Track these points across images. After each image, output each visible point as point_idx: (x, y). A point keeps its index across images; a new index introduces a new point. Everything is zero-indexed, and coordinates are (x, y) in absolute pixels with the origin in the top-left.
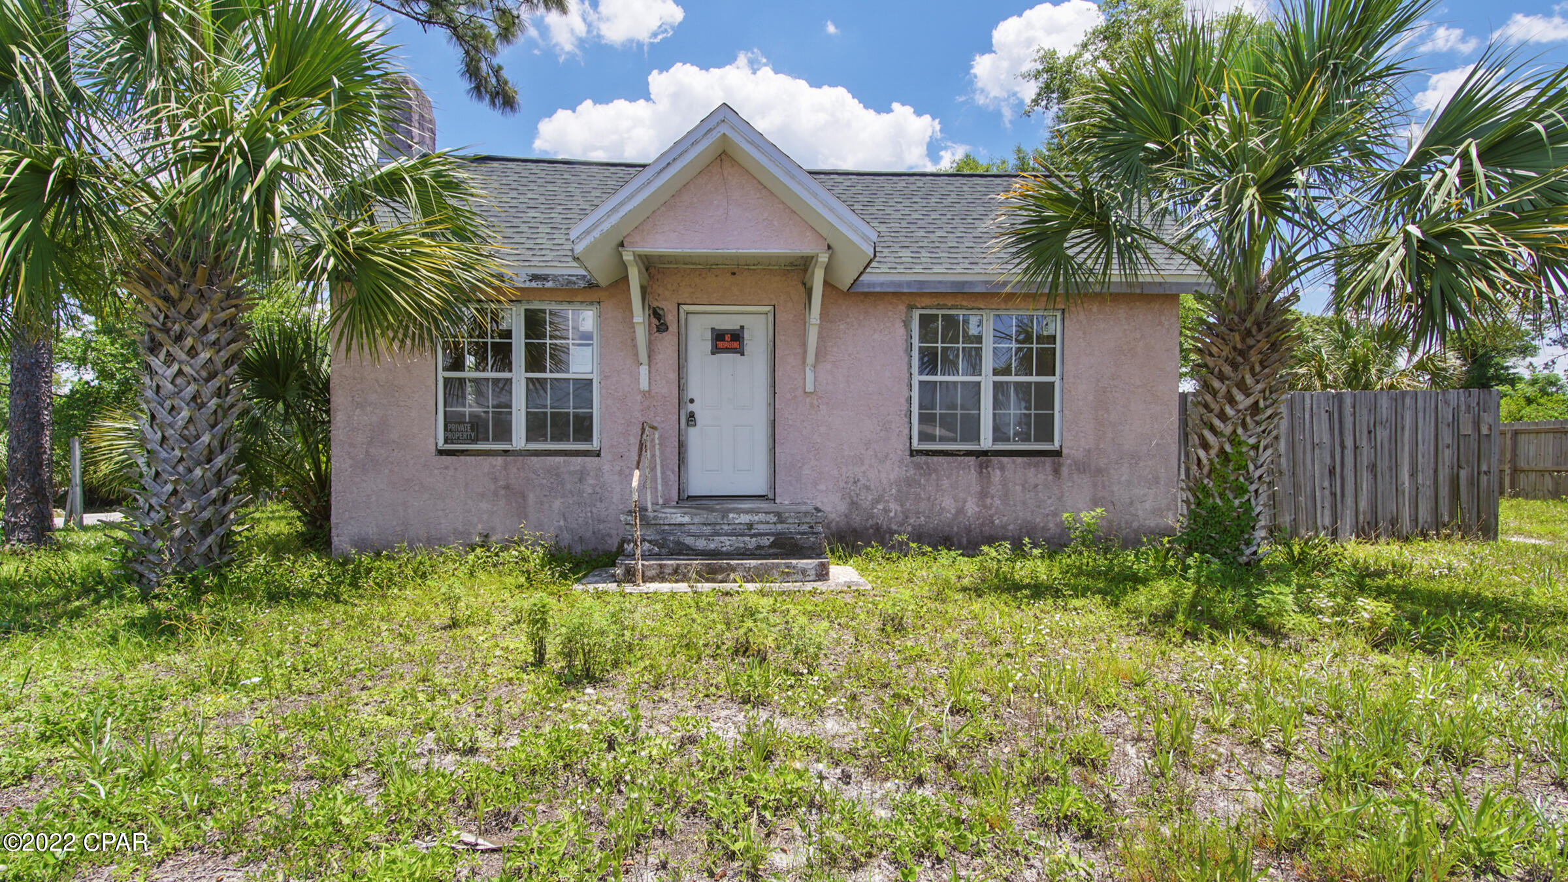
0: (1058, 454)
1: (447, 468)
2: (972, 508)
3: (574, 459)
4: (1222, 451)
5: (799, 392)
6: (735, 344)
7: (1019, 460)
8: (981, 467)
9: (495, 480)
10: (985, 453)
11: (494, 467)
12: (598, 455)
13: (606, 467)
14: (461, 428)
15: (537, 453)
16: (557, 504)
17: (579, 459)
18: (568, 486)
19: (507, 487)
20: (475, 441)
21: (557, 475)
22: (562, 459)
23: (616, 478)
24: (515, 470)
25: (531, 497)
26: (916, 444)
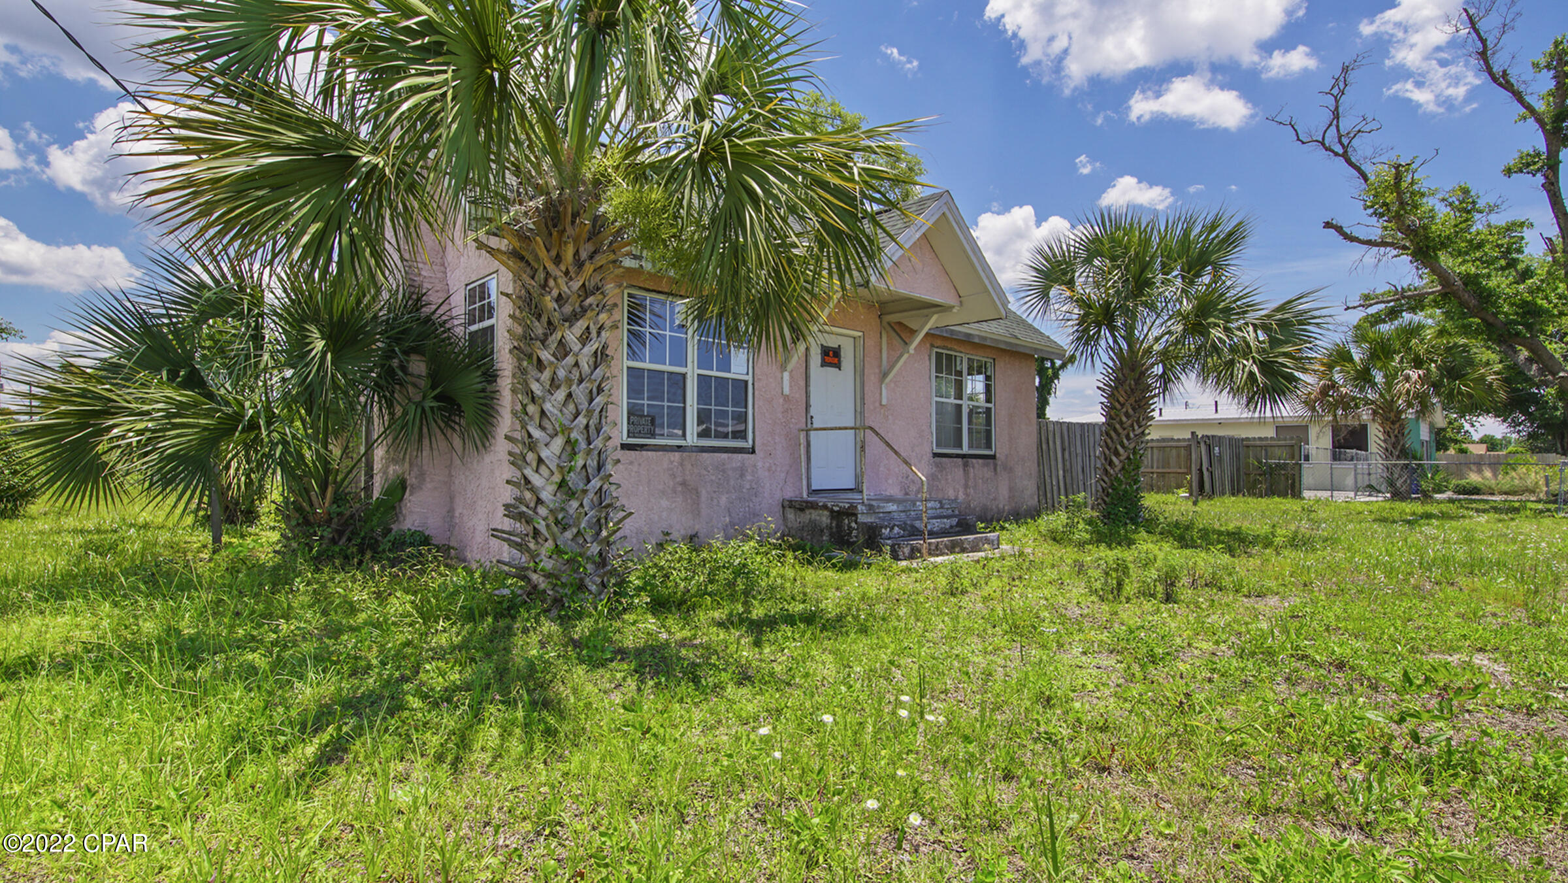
0: (993, 457)
1: (631, 463)
2: (961, 496)
3: (735, 455)
4: (1128, 458)
5: (877, 404)
6: (836, 360)
7: (980, 461)
8: (966, 465)
9: (673, 476)
10: (963, 456)
11: (672, 462)
12: (753, 452)
13: (760, 464)
14: (643, 421)
15: (703, 449)
16: (724, 500)
17: (740, 456)
18: (732, 482)
19: (684, 484)
20: (653, 435)
21: (724, 471)
22: (725, 456)
23: (767, 474)
24: (689, 467)
25: (704, 493)
26: (936, 450)
